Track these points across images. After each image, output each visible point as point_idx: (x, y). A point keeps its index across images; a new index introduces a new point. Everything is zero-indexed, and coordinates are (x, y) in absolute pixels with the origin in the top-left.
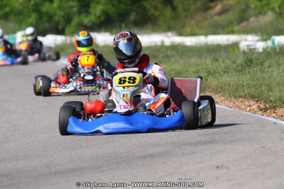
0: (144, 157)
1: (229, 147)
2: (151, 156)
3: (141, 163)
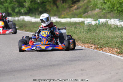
0: (51, 66)
3: (50, 68)
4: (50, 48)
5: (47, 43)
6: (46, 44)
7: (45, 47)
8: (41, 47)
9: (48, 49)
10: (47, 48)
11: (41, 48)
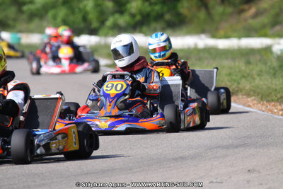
0: (176, 159)
1: (261, 150)
2: (183, 158)
3: (172, 165)
4: (122, 127)
5: (116, 112)
6: (111, 117)
7: (109, 123)
8: (98, 123)
9: (116, 129)
10: (113, 125)
11: (97, 125)
